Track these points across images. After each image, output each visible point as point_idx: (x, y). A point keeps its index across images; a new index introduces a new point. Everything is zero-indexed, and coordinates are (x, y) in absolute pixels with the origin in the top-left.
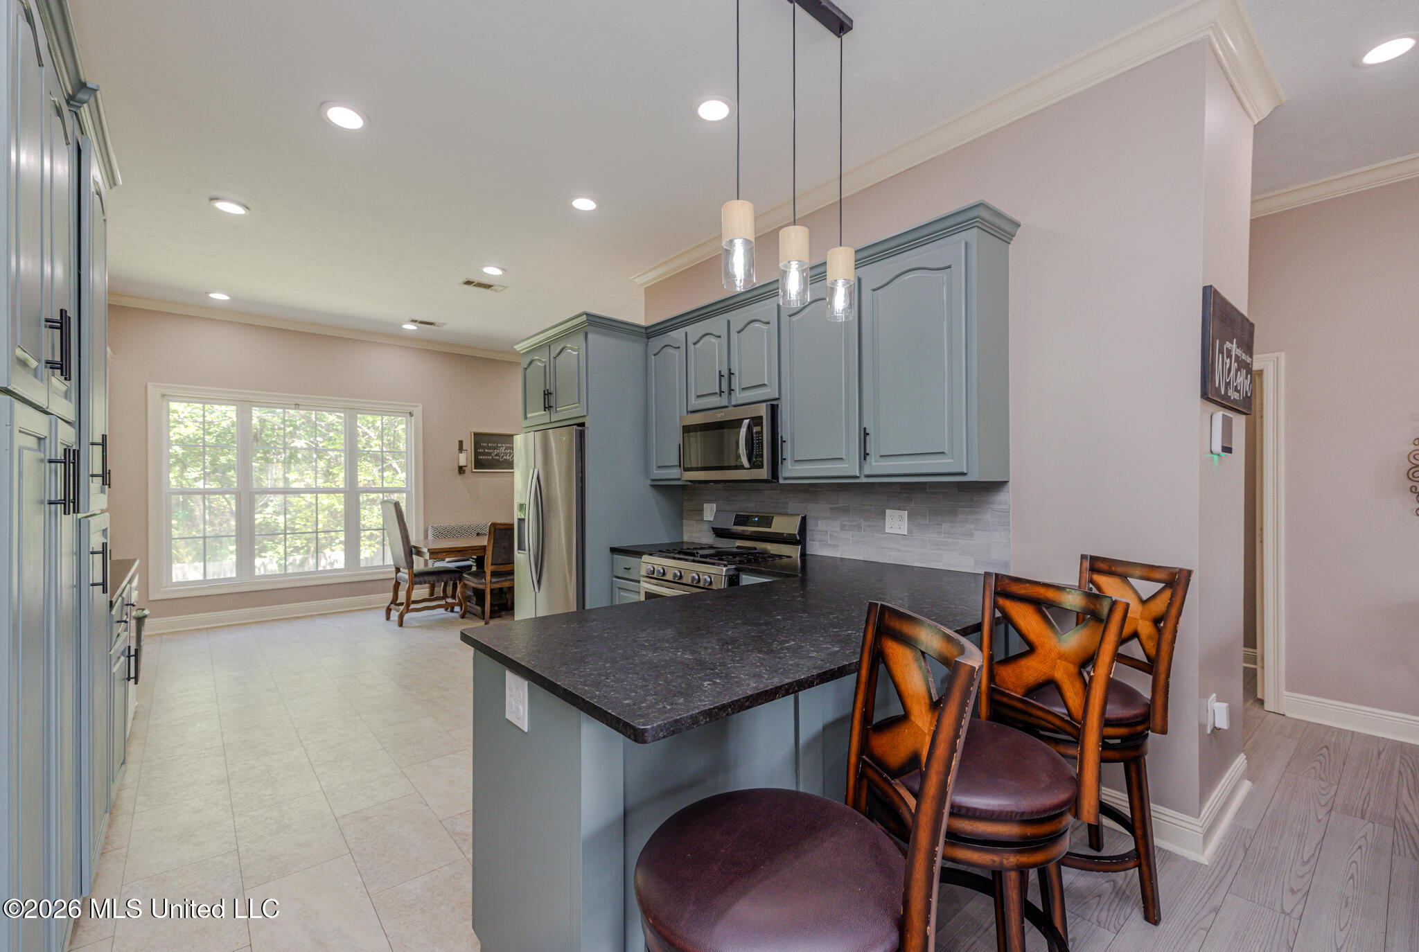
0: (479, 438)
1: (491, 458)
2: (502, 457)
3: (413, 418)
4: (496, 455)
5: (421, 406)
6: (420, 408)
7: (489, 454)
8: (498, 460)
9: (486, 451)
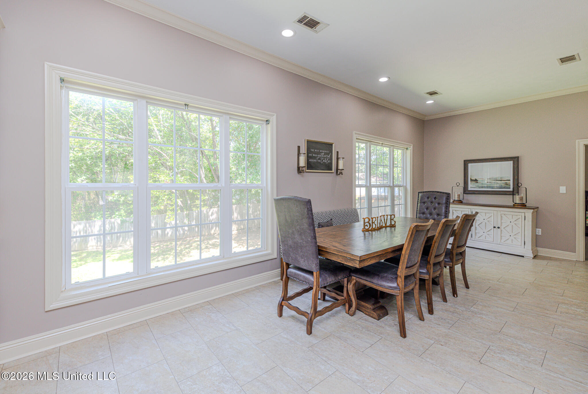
0: (311, 144)
1: (316, 161)
2: (322, 161)
3: (269, 126)
4: (319, 159)
5: (276, 114)
6: (275, 117)
7: (315, 158)
8: (320, 163)
9: (314, 155)
